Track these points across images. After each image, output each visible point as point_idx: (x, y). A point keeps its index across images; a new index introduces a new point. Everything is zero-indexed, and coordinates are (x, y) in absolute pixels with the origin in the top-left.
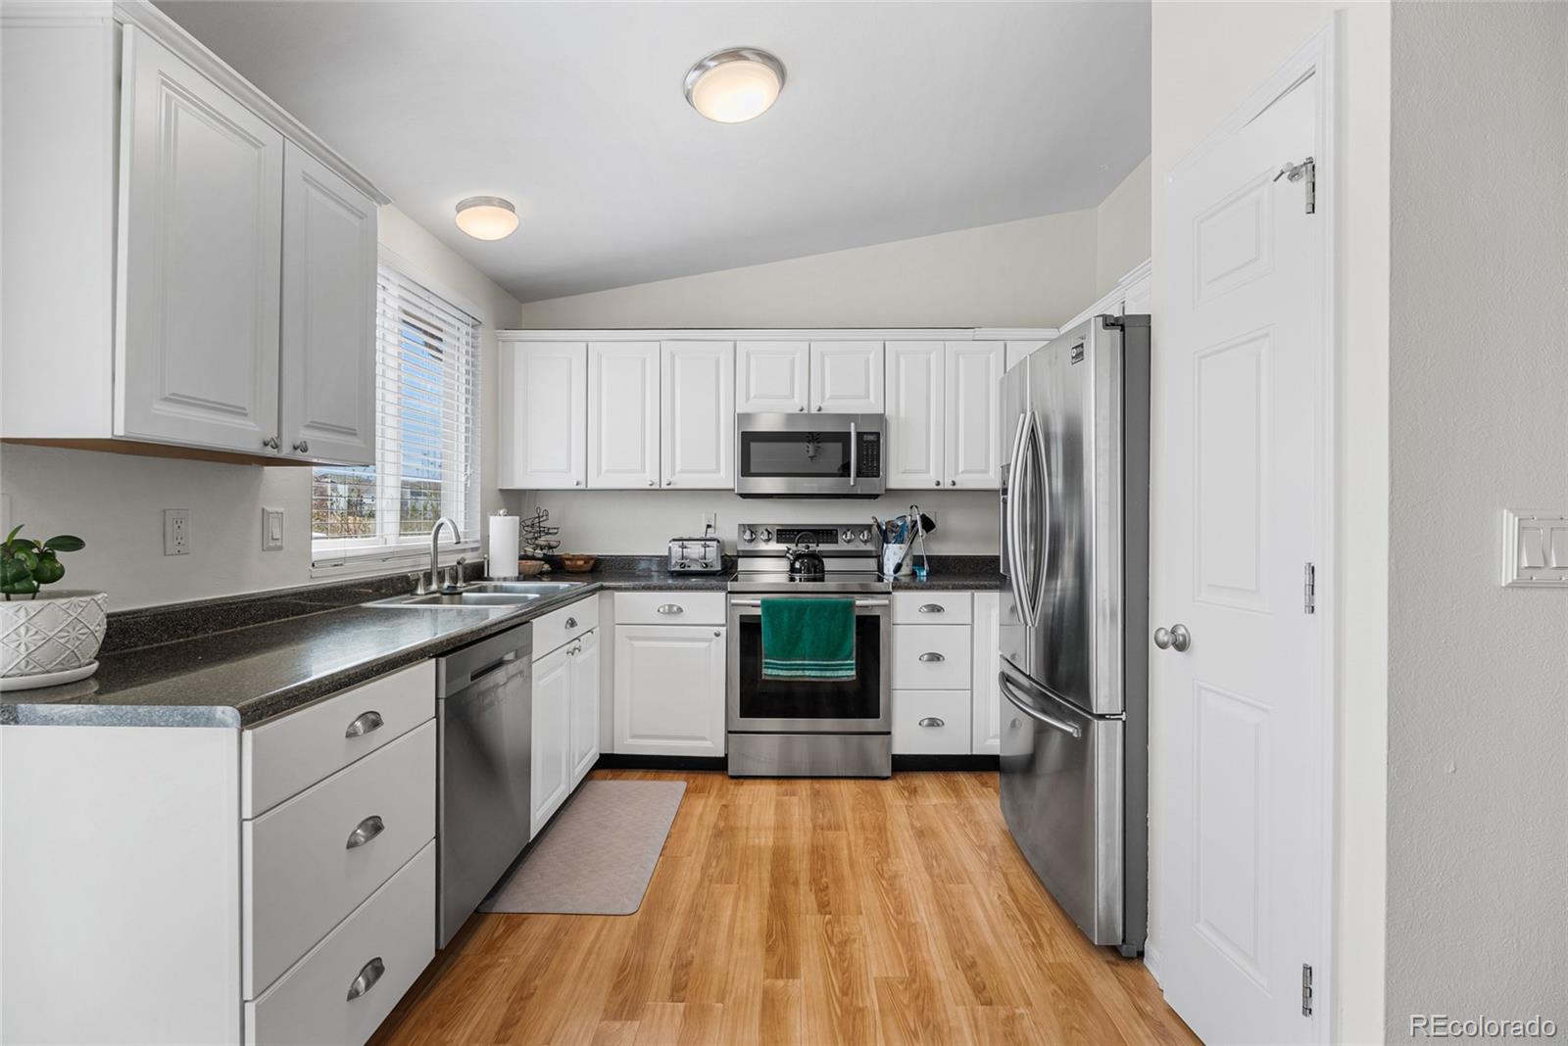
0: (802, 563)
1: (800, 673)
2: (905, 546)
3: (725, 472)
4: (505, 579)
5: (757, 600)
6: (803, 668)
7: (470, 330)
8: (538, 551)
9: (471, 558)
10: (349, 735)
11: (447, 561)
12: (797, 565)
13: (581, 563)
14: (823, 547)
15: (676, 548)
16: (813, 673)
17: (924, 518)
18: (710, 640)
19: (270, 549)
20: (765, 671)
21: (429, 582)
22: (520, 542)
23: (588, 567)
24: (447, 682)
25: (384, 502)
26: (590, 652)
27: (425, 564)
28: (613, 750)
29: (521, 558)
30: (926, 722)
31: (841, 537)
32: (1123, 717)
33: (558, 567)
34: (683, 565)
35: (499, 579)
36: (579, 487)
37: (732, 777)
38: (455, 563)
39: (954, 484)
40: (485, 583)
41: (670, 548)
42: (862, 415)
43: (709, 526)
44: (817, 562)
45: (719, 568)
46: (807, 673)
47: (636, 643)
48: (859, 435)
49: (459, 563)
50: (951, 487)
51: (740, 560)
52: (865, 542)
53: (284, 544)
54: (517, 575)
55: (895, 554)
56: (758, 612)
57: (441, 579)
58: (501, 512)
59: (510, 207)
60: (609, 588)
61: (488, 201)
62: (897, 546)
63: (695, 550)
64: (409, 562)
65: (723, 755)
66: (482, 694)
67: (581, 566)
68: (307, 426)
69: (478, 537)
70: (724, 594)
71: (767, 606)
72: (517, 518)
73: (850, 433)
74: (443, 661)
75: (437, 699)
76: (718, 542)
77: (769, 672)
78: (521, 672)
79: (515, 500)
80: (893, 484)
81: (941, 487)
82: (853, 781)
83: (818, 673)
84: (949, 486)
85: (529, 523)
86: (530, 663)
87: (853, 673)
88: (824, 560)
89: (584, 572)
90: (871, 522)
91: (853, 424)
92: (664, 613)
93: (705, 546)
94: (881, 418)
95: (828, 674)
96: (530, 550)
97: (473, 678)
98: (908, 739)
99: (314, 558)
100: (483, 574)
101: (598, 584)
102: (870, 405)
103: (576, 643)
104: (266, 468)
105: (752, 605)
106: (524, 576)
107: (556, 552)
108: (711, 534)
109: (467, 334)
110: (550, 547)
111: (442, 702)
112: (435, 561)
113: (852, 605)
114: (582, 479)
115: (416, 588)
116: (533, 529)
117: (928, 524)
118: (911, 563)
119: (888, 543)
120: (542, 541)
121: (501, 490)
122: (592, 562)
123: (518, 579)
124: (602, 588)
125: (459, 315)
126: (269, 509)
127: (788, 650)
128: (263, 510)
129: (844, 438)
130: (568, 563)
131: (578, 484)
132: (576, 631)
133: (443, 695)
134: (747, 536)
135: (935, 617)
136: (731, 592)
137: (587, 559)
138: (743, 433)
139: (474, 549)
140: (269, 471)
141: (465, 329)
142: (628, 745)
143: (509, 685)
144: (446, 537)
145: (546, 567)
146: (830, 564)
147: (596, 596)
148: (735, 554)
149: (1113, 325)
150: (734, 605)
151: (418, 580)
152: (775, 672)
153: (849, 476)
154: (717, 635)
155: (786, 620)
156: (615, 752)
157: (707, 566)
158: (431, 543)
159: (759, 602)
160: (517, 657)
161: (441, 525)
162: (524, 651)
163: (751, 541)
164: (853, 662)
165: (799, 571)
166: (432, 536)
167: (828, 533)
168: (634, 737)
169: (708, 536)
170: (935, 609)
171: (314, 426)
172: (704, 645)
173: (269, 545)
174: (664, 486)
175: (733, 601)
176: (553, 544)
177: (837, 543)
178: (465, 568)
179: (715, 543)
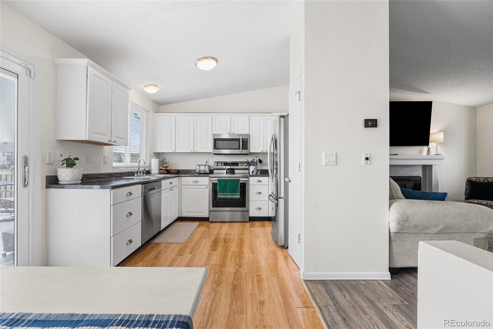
0: (229, 171)
1: (226, 196)
2: (254, 167)
3: (210, 148)
4: (155, 174)
5: (216, 179)
6: (227, 195)
7: (147, 113)
8: (164, 168)
9: (147, 169)
10: (127, 195)
11: (142, 169)
12: (228, 171)
13: (174, 171)
14: (235, 167)
15: (198, 167)
16: (230, 196)
17: (259, 160)
18: (205, 189)
19: (105, 164)
20: (218, 196)
21: (137, 173)
22: (159, 166)
23: (176, 172)
24: (144, 189)
25: (127, 154)
26: (176, 191)
27: (136, 170)
28: (181, 215)
29: (159, 170)
30: (258, 209)
31: (240, 165)
32: (284, 198)
33: (168, 172)
34: (199, 171)
35: (154, 174)
36: (173, 152)
37: (210, 222)
38: (143, 170)
39: (266, 151)
40: (150, 175)
41: (196, 167)
42: (244, 134)
43: (207, 162)
44: (233, 171)
45: (209, 172)
46: (228, 196)
47: (187, 190)
48: (242, 139)
49: (144, 169)
50: (266, 152)
51: (214, 170)
52: (246, 166)
53: (108, 163)
54: (158, 173)
55: (252, 169)
56: (216, 182)
57: (140, 173)
58: (154, 158)
59: (157, 86)
60: (181, 176)
61: (152, 85)
62: (253, 167)
63: (202, 168)
64: (133, 168)
65: (208, 217)
66: (151, 194)
67: (174, 172)
68: (116, 137)
69: (149, 164)
70: (208, 178)
71: (219, 180)
72: (158, 159)
73: (240, 139)
74: (143, 185)
75: (142, 193)
76: (208, 165)
77: (219, 196)
78: (159, 192)
79: (157, 155)
80: (251, 152)
81: (263, 152)
82: (239, 223)
83: (231, 196)
84: (265, 152)
85: (161, 161)
86: (161, 190)
87: (239, 196)
88: (235, 170)
89: (175, 173)
90: (246, 161)
91: (241, 137)
92: (194, 182)
93: (205, 167)
94: (249, 135)
95: (233, 196)
96: (161, 168)
97: (149, 190)
98: (253, 213)
99: (113, 166)
100: (150, 173)
101: (178, 175)
102: (246, 132)
103: (172, 188)
104: (104, 146)
105: (215, 180)
106: (160, 173)
107: (168, 169)
108: (207, 164)
109: (146, 114)
110: (167, 167)
111: (143, 194)
112: (139, 169)
113: (239, 180)
114: (174, 150)
115: (135, 174)
116: (162, 163)
117: (260, 161)
118: (256, 171)
119: (251, 166)
120: (164, 166)
121: (154, 153)
122: (177, 171)
123: (158, 174)
124: (179, 176)
125: (144, 110)
126: (105, 155)
127: (224, 191)
128: (104, 155)
129: (239, 140)
130: (171, 171)
131: (173, 151)
132: (172, 185)
133: (143, 192)
134: (216, 164)
135: (260, 183)
136: (210, 177)
137: (176, 170)
138: (214, 139)
139: (148, 167)
140: (105, 147)
141: (145, 113)
142: (185, 214)
143: (156, 194)
144: (142, 163)
145: (166, 172)
146: (236, 171)
147: (177, 178)
148: (213, 169)
149: (282, 117)
150: (211, 180)
151: (135, 173)
152: (220, 196)
153: (240, 149)
154: (207, 187)
155: (223, 184)
156: (182, 216)
157: (205, 171)
158: (138, 165)
159: (217, 179)
160: (158, 188)
161: (140, 160)
162: (160, 187)
163: (217, 166)
164: (239, 194)
165: (228, 173)
166: (138, 163)
167: (236, 164)
168: (187, 212)
169: (206, 164)
170: (260, 181)
171: (117, 137)
172: (203, 190)
173: (105, 163)
174: (195, 152)
175: (211, 179)
176: (167, 166)
177: (238, 166)
178: (146, 171)
179: (207, 166)
